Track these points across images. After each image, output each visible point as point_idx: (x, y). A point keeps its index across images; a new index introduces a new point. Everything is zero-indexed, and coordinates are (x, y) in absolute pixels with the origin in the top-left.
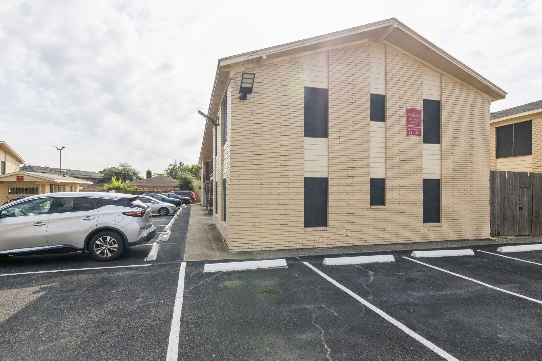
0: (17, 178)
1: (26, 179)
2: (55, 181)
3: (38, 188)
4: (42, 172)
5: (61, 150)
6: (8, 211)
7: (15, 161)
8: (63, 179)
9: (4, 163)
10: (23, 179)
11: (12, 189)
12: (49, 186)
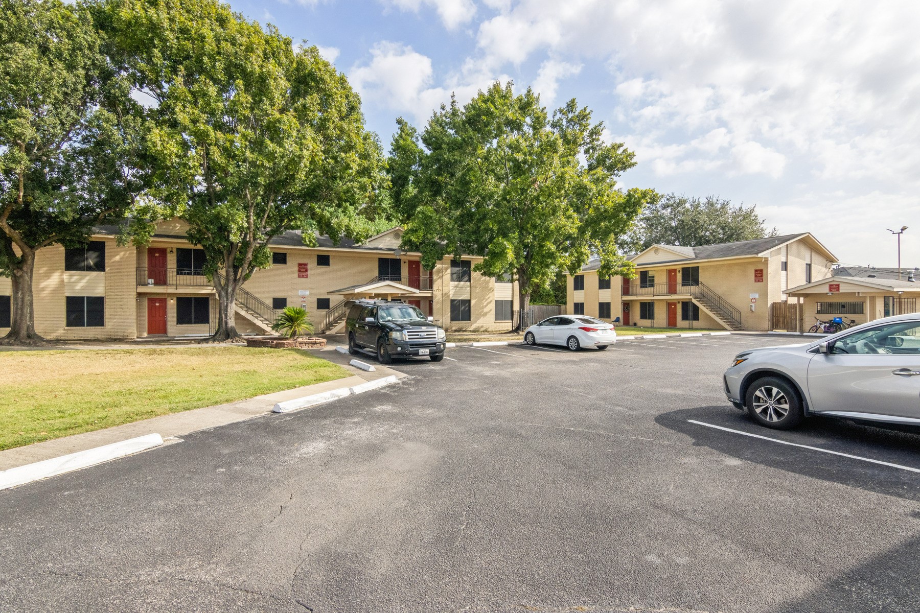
0: (830, 288)
1: (843, 289)
2: (895, 290)
3: (863, 304)
4: (870, 276)
5: (899, 233)
6: (845, 343)
7: (824, 262)
8: (910, 287)
9: (809, 266)
10: (838, 290)
11: (821, 305)
12: (883, 300)
